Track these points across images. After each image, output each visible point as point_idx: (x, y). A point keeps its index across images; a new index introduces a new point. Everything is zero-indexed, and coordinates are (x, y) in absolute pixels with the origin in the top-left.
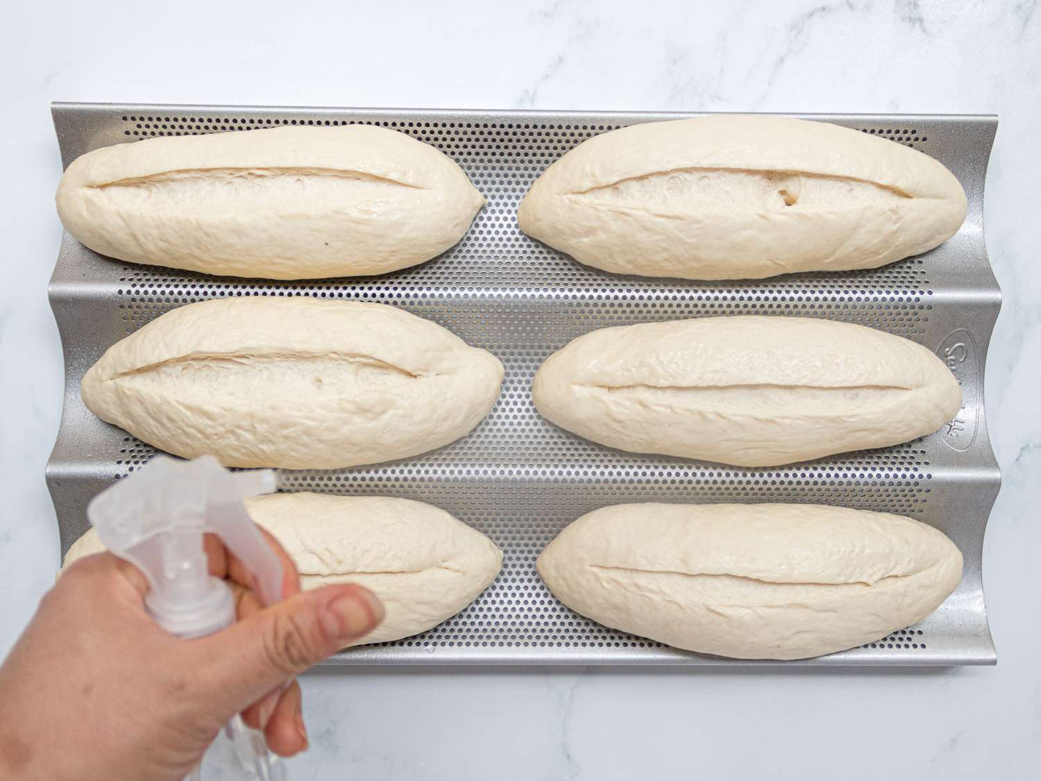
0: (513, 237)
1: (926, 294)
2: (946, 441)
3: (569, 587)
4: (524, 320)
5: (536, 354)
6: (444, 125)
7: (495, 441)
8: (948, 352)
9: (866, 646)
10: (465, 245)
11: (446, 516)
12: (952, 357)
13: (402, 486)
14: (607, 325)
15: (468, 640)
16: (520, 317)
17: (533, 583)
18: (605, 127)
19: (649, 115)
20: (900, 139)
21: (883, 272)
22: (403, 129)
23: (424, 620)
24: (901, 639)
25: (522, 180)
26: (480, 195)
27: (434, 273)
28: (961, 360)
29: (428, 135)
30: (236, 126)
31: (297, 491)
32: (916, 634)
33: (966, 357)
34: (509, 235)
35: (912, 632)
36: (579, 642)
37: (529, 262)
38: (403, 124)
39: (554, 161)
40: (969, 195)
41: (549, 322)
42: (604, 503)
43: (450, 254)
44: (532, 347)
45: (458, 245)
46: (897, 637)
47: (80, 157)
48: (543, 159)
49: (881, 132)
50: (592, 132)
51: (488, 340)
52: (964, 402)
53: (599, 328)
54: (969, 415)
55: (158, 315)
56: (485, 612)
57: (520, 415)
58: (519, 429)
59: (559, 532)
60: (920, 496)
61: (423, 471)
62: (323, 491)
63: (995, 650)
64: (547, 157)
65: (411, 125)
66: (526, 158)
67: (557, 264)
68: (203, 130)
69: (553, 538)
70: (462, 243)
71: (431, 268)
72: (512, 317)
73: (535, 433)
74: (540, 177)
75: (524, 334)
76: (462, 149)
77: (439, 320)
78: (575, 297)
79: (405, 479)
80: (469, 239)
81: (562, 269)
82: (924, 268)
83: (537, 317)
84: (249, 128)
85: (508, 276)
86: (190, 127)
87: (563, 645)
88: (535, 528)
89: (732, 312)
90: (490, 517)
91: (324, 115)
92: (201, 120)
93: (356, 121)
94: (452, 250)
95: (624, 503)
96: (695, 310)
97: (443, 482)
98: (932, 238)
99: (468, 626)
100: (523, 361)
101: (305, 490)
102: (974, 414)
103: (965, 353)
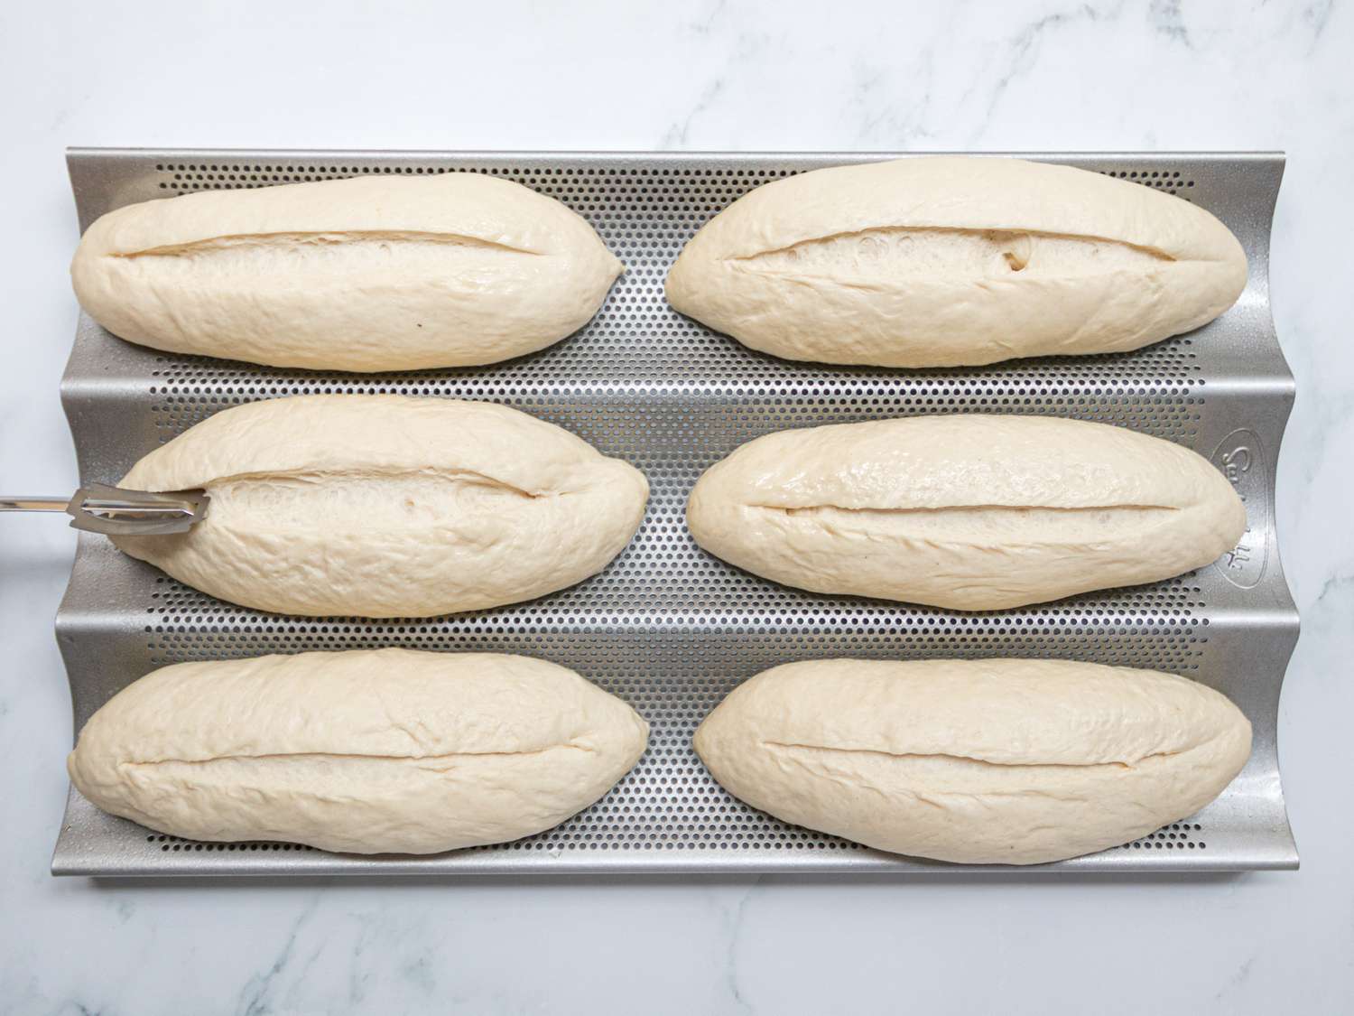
0: (659, 315)
1: (1197, 384)
2: (1227, 575)
3: (737, 770)
5: (691, 466)
6: (570, 172)
7: (638, 579)
8: (1227, 458)
9: (1127, 846)
10: (597, 325)
11: (572, 679)
12: (1232, 465)
13: (517, 639)
14: (783, 428)
15: (605, 840)
16: (670, 418)
17: (690, 765)
18: (778, 173)
19: (834, 157)
20: (1159, 184)
21: (1140, 356)
22: (517, 177)
23: (546, 814)
24: (1173, 836)
25: (671, 241)
26: (617, 260)
27: (558, 362)
28: (1245, 469)
29: (549, 184)
30: (302, 175)
31: (382, 646)
32: (1193, 829)
33: (1250, 465)
34: (654, 312)
35: (1187, 827)
36: (750, 843)
37: (680, 346)
38: (516, 172)
39: (712, 217)
40: (1250, 254)
41: (707, 425)
42: (779, 659)
43: (579, 337)
44: (685, 457)
45: (588, 325)
46: (1167, 833)
47: (102, 217)
48: (697, 214)
49: (1134, 175)
50: (761, 179)
51: (627, 448)
52: (1249, 524)
53: (773, 431)
54: (1256, 540)
55: (202, 418)
56: (626, 803)
57: (669, 545)
58: (669, 562)
59: (722, 697)
60: (1194, 648)
61: (544, 618)
62: (414, 646)
63: (1296, 849)
64: (702, 212)
65: (527, 172)
66: (676, 214)
67: (717, 349)
68: (260, 181)
69: (715, 706)
70: (594, 323)
71: (554, 355)
72: (659, 417)
73: (691, 568)
74: (694, 238)
75: (675, 440)
76: (592, 202)
77: (565, 423)
78: (740, 392)
79: (522, 630)
80: (602, 317)
81: (723, 356)
82: (1194, 350)
83: (691, 417)
84: (319, 179)
85: (654, 366)
86: (243, 178)
87: (729, 846)
88: (690, 692)
89: (945, 410)
90: (632, 679)
91: (416, 161)
92: (258, 169)
93: (457, 168)
94: (581, 332)
95: (807, 659)
96: (896, 407)
97: (571, 633)
98: (1202, 311)
99: (605, 822)
100: (675, 474)
101: (392, 646)
102: (1262, 540)
103: (1249, 460)
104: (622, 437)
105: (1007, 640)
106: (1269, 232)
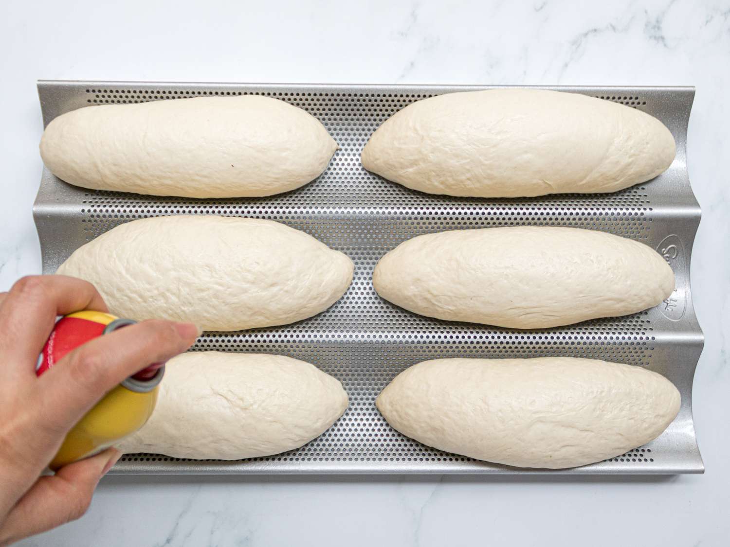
0: (357, 172)
1: (648, 210)
2: (665, 314)
3: (400, 417)
4: (366, 230)
5: (374, 254)
6: (309, 95)
7: (345, 314)
8: (664, 251)
9: (611, 460)
10: (323, 178)
11: (310, 368)
12: (667, 255)
13: (280, 346)
14: (425, 233)
15: (327, 456)
16: (363, 227)
17: (373, 416)
18: (422, 96)
19: (452, 87)
20: (627, 103)
21: (617, 195)
22: (281, 97)
23: (297, 439)
24: (636, 455)
25: (363, 133)
26: (335, 143)
27: (303, 197)
28: (674, 257)
29: (298, 101)
30: (165, 96)
31: (206, 350)
32: (646, 452)
33: (677, 255)
34: (354, 171)
35: (643, 451)
36: (406, 458)
37: (369, 189)
38: (280, 94)
39: (386, 120)
40: (677, 141)
41: (383, 231)
42: (423, 359)
43: (313, 184)
44: (371, 249)
45: (318, 178)
46: (632, 454)
47: (56, 118)
48: (378, 118)
49: (614, 98)
50: (413, 99)
51: (339, 244)
52: (676, 287)
53: (419, 235)
54: (680, 295)
55: (115, 226)
56: (338, 437)
57: (362, 297)
58: (362, 306)
59: (391, 380)
60: (647, 353)
61: (295, 335)
62: (224, 350)
63: (703, 463)
64: (380, 117)
65: (286, 94)
66: (366, 118)
67: (388, 191)
68: (142, 99)
69: (387, 384)
70: (321, 177)
71: (300, 193)
72: (357, 227)
73: (374, 309)
74: (376, 131)
75: (365, 240)
76: (321, 111)
77: (306, 230)
78: (401, 213)
79: (283, 341)
80: (326, 173)
81: (392, 194)
82: (646, 193)
83: (375, 227)
84: (174, 98)
85: (355, 199)
86: (133, 97)
87: (395, 460)
88: (373, 377)
89: (512, 223)
90: (342, 369)
91: (226, 88)
92: (141, 92)
93: (248, 92)
94: (315, 181)
95: (437, 358)
96: (486, 222)
97: (309, 343)
98: (653, 171)
99: (327, 447)
100: (365, 259)
101: (212, 350)
102: (683, 295)
103: (676, 251)
104: (336, 238)
105: (546, 348)
106: (686, 130)
